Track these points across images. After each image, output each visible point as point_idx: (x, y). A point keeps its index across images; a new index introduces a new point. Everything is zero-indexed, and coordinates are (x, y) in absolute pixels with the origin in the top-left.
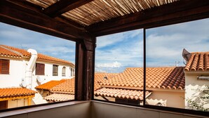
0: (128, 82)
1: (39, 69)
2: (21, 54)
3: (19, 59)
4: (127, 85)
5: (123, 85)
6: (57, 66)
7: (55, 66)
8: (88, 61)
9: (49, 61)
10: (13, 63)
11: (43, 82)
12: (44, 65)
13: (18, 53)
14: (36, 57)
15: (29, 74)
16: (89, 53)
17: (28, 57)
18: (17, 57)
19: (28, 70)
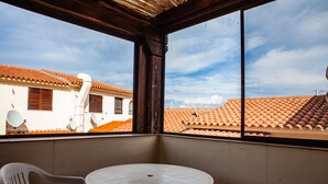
0: (230, 119)
1: (95, 104)
2: (68, 82)
3: (65, 89)
4: (228, 124)
5: (221, 124)
6: (121, 99)
7: (119, 100)
8: (154, 72)
9: (109, 91)
10: (57, 95)
11: (100, 123)
12: (101, 97)
13: (64, 80)
14: (90, 85)
15: (80, 110)
16: (156, 60)
17: (78, 85)
18: (62, 86)
19: (79, 104)
